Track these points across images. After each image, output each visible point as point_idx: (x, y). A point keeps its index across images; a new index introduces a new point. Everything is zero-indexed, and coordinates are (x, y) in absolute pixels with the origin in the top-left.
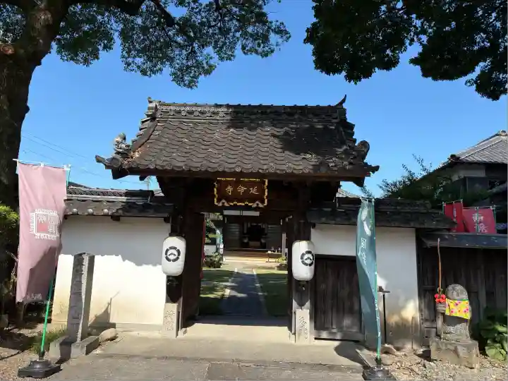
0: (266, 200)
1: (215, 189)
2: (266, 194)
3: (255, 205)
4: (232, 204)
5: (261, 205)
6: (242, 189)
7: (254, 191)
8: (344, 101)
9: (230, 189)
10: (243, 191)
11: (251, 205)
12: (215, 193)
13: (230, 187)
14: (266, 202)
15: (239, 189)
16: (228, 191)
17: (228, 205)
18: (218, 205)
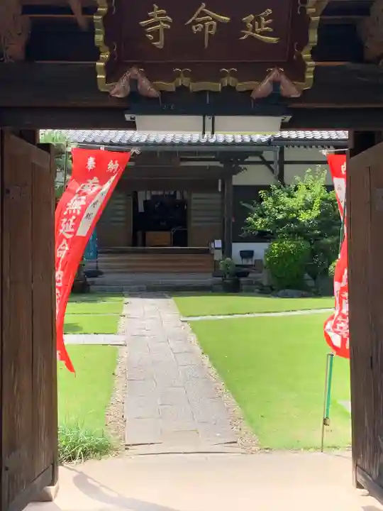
0: (311, 68)
2: (312, 37)
3: (263, 88)
5: (291, 89)
6: (208, 21)
7: (257, 28)
9: (157, 20)
10: (212, 32)
11: (249, 88)
12: (99, 38)
13: (159, 15)
14: (310, 76)
15: (195, 23)
16: (151, 33)
17: (154, 93)
18: (112, 92)
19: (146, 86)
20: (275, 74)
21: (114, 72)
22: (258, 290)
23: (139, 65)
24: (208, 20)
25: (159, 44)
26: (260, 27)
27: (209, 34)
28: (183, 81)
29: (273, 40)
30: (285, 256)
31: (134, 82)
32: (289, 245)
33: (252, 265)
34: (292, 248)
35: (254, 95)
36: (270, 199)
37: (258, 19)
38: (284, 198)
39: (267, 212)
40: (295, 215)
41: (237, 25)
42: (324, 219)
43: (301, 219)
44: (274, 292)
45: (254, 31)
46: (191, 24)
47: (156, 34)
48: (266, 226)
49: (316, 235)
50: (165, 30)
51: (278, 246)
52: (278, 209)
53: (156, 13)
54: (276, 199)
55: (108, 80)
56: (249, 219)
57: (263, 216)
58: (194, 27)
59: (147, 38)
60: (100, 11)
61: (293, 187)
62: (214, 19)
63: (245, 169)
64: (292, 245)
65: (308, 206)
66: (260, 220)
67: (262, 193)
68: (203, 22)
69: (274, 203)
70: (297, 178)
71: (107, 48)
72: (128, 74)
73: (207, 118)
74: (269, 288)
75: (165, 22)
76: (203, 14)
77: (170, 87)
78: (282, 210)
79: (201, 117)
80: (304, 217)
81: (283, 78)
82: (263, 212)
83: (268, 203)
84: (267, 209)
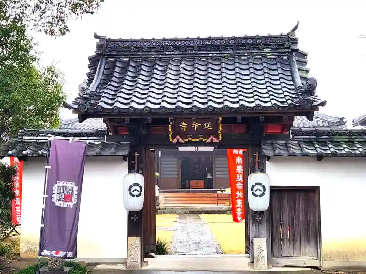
0: (220, 135)
1: (170, 126)
2: (220, 129)
3: (209, 140)
4: (187, 140)
5: (215, 140)
6: (196, 125)
7: (208, 126)
8: (296, 28)
9: (184, 125)
10: (197, 127)
11: (206, 140)
12: (170, 130)
14: (220, 137)
16: (182, 128)
17: (183, 142)
18: (173, 142)
19: (181, 140)
20: (212, 137)
21: (173, 137)
23: (179, 135)
25: (184, 130)
28: (190, 138)
29: (211, 129)
31: (178, 139)
35: (207, 142)
41: (203, 126)
45: (206, 127)
50: (186, 127)
55: (172, 139)
58: (192, 126)
68: (194, 125)
71: (172, 132)
72: (177, 137)
73: (196, 147)
79: (194, 147)
81: (214, 138)
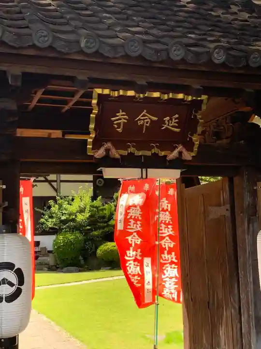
0: (197, 145)
3: (174, 156)
9: (121, 117)
10: (148, 125)
11: (166, 154)
13: (122, 115)
14: (195, 149)
15: (140, 120)
16: (116, 124)
18: (95, 156)
19: (114, 153)
20: (180, 148)
21: (97, 144)
22: (46, 269)
23: (112, 141)
24: (147, 119)
25: (120, 130)
26: (171, 123)
27: (146, 126)
28: (131, 150)
29: (177, 130)
30: (68, 244)
31: (108, 150)
32: (71, 237)
33: (38, 251)
34: (72, 239)
35: (168, 159)
36: (57, 206)
37: (171, 119)
38: (65, 205)
39: (54, 215)
40: (74, 217)
41: (161, 122)
42: (92, 219)
43: (78, 219)
44: (59, 269)
45: (168, 125)
46: (137, 121)
47: (119, 125)
48: (55, 224)
49: (88, 230)
50: (124, 123)
51: (63, 238)
52: (62, 212)
53: (120, 114)
54: (60, 206)
55: (93, 149)
56: (42, 220)
57: (51, 217)
58: (139, 122)
59: (114, 127)
60: (94, 113)
61: (71, 198)
62: (149, 119)
63: (36, 185)
64: (72, 237)
65: (82, 211)
66: (50, 220)
67: (51, 202)
68: (144, 120)
69: (59, 209)
70: (73, 192)
71: (94, 132)
72: (106, 146)
73: (143, 170)
74: (54, 267)
75: (124, 119)
76: (144, 116)
77: (125, 153)
78: (65, 214)
79: (140, 169)
80: (80, 218)
81: (184, 151)
82: (51, 214)
83: (55, 209)
84: (54, 213)
